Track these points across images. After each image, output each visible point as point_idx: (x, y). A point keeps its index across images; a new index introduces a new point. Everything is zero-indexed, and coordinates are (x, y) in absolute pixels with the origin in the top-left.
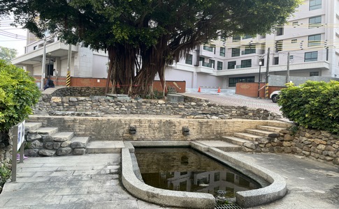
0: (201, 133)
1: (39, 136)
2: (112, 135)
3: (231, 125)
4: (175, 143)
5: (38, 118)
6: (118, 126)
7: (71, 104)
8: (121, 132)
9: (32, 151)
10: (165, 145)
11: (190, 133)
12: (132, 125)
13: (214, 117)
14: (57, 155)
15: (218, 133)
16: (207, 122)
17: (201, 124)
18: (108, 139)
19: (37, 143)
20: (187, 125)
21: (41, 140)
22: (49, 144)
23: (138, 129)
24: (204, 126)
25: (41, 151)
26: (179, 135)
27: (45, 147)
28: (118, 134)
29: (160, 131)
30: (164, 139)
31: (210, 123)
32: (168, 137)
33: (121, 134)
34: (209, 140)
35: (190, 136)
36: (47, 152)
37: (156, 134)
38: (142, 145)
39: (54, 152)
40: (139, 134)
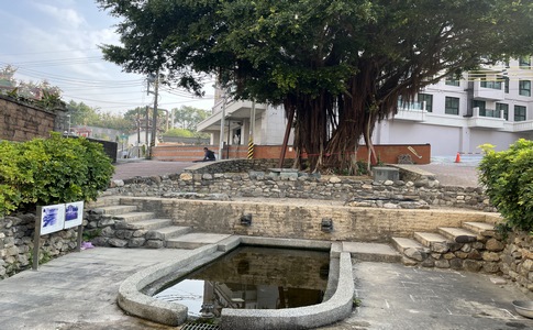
0: (354, 230)
1: (112, 222)
2: (219, 226)
3: (409, 218)
4: (307, 243)
5: (134, 200)
6: (227, 214)
7: (204, 182)
8: (231, 221)
9: (102, 240)
10: (291, 244)
11: (335, 228)
12: (246, 213)
13: (389, 205)
14: (127, 246)
15: (384, 232)
16: (365, 212)
17: (354, 215)
18: (214, 231)
19: (108, 229)
20: (329, 216)
21: (113, 226)
22: (120, 231)
23: (254, 219)
24: (359, 219)
25: (111, 241)
26: (316, 231)
27: (116, 236)
28: (227, 225)
29: (287, 224)
30: (293, 236)
31: (371, 215)
32: (299, 234)
33: (231, 225)
34: (368, 241)
35: (336, 234)
36: (117, 242)
37: (281, 227)
38: (257, 243)
39: (124, 243)
40: (256, 226)
